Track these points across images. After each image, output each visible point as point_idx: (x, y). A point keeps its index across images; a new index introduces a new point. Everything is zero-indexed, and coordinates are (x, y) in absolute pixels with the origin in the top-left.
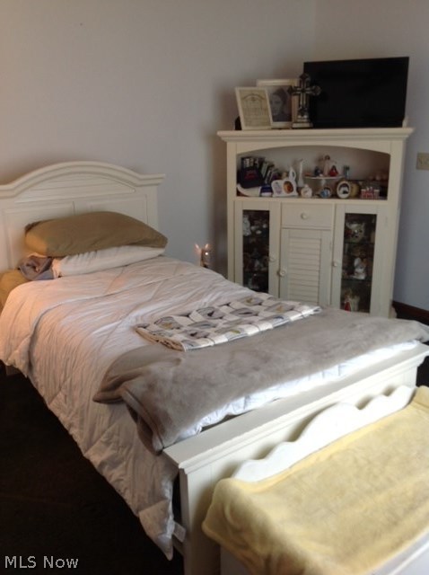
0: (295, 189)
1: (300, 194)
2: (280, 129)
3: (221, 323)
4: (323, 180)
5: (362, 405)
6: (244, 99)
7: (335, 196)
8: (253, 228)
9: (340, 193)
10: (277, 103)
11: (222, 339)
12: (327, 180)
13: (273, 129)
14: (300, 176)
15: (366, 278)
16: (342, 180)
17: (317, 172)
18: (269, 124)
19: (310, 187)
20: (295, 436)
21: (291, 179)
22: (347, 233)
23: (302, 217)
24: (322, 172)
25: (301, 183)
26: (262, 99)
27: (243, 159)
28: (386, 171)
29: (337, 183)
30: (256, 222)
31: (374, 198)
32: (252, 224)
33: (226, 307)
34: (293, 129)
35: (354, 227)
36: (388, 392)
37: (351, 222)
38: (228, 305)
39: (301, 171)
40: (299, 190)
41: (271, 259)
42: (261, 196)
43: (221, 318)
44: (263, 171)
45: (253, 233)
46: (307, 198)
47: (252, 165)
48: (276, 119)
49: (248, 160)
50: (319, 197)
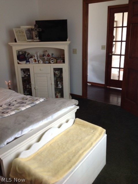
0: (37, 61)
1: (39, 63)
2: (30, 42)
3: (13, 108)
4: (46, 58)
5: (59, 127)
6: (16, 32)
7: (50, 63)
8: (25, 74)
9: (51, 62)
10: (28, 33)
11: (13, 113)
12: (47, 58)
13: (27, 42)
14: (39, 57)
15: (62, 87)
16: (51, 58)
17: (44, 55)
18: (26, 40)
19: (42, 60)
20: (39, 140)
21: (36, 58)
22: (55, 74)
23: (40, 70)
24: (45, 56)
25: (39, 59)
26: (23, 32)
27: (19, 52)
28: (64, 55)
29: (50, 59)
30: (26, 72)
31: (61, 63)
32: (24, 73)
33: (15, 102)
34: (34, 42)
35: (56, 72)
36: (67, 122)
37: (56, 71)
38: (16, 101)
39: (38, 55)
40: (38, 61)
41: (32, 84)
42: (26, 64)
43: (13, 106)
44: (26, 56)
45: (25, 76)
46: (41, 64)
47: (22, 54)
48: (28, 39)
49: (20, 52)
50: (45, 63)
